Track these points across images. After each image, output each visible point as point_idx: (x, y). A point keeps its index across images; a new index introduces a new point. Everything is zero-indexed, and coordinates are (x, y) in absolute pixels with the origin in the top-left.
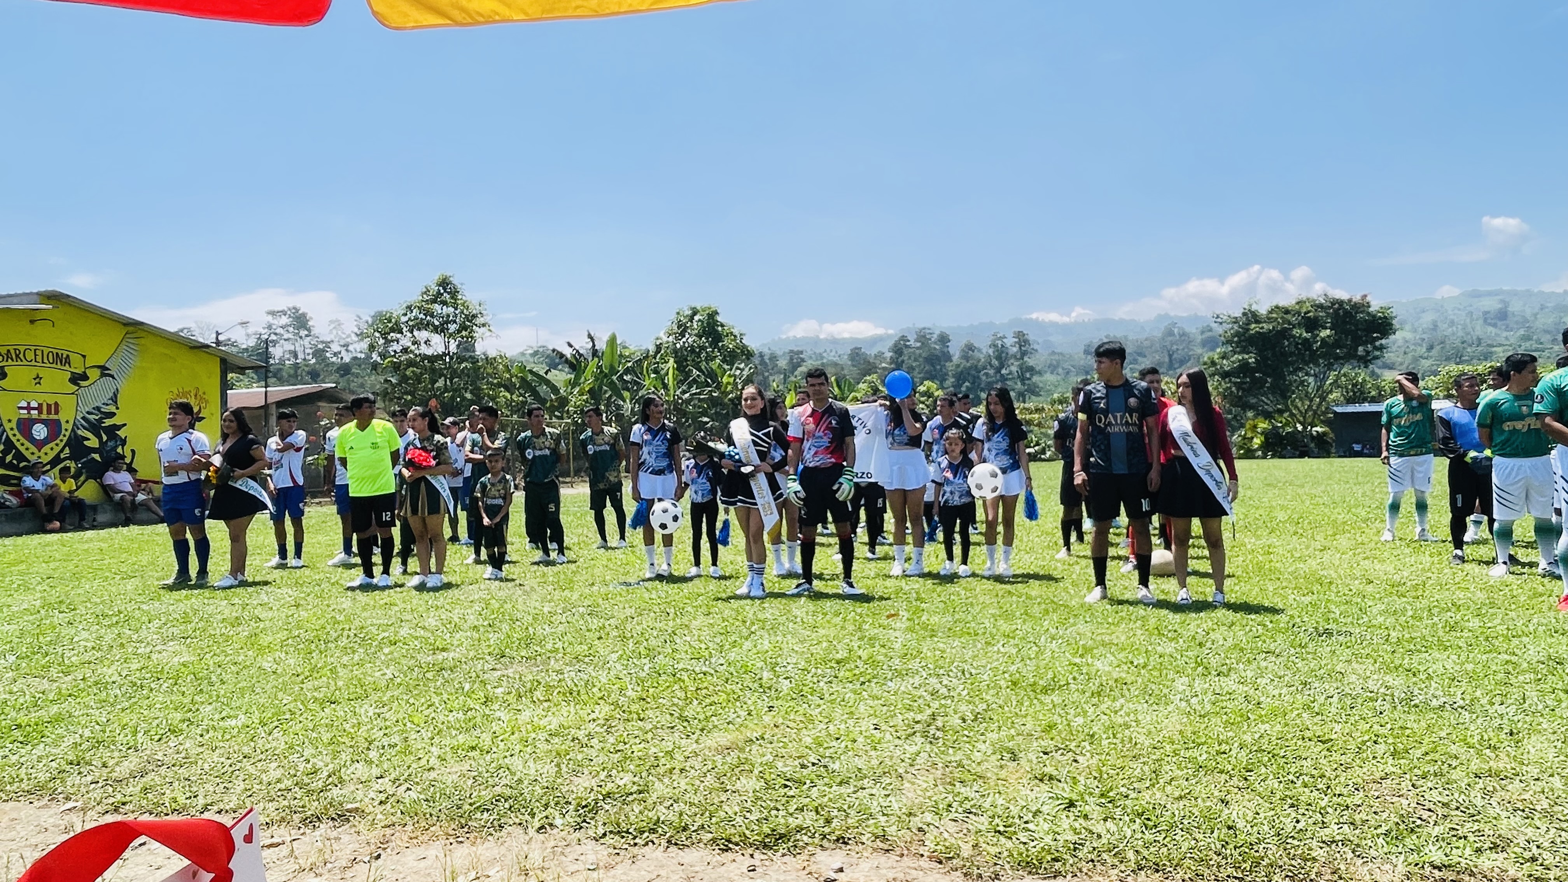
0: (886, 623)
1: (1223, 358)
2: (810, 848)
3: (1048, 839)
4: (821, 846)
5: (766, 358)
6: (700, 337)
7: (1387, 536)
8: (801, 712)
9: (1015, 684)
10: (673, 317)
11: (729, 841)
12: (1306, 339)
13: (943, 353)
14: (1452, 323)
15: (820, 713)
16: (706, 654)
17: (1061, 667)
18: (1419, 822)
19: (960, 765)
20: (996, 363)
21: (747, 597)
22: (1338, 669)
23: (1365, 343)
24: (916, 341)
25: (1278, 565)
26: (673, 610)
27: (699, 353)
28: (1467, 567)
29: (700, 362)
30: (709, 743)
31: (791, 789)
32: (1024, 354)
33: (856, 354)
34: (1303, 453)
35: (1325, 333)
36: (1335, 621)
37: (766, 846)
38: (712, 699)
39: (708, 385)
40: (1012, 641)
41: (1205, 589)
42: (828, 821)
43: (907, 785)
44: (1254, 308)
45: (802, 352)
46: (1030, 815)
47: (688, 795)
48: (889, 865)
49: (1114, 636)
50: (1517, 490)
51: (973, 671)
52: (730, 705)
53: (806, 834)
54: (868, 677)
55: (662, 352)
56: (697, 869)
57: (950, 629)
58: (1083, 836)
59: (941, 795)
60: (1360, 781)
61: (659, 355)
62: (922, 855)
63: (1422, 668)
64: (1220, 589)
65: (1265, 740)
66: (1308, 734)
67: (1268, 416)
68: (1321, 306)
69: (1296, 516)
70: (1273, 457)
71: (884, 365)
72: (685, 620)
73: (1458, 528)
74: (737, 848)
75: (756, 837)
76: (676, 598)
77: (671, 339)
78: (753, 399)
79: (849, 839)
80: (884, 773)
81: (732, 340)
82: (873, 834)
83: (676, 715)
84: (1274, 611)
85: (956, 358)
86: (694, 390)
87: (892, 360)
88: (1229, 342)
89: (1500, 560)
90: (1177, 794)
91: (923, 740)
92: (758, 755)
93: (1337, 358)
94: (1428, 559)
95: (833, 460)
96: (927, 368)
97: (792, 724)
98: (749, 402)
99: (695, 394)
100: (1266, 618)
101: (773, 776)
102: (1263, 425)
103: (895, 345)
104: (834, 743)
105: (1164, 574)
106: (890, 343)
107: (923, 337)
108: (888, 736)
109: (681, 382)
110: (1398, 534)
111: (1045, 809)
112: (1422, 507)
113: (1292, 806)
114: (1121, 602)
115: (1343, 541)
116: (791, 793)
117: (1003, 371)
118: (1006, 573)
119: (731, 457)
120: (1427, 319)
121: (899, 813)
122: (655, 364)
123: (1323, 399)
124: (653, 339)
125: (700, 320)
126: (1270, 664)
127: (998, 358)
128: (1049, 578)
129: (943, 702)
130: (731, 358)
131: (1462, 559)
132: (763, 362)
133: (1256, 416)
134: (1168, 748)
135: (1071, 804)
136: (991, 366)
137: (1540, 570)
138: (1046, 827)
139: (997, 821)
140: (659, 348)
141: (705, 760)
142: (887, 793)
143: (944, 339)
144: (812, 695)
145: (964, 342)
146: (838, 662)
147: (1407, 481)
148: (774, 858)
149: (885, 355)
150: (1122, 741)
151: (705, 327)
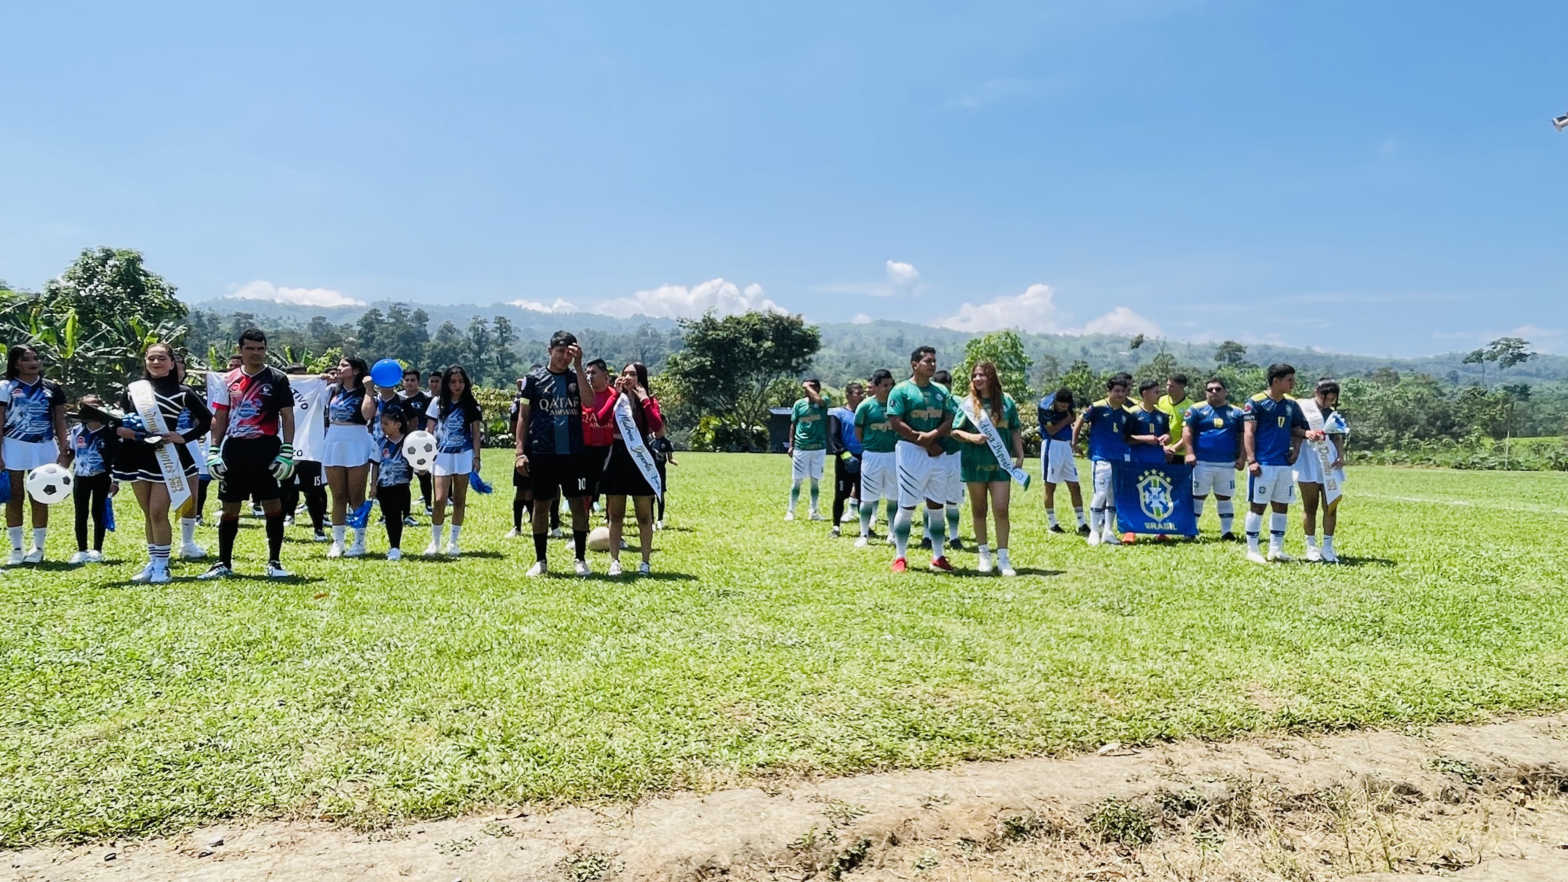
0: (312, 603)
1: (685, 359)
2: (186, 828)
3: (445, 786)
4: (200, 824)
5: (205, 320)
6: (115, 286)
7: (789, 517)
8: (195, 696)
9: (439, 652)
10: (78, 257)
11: (85, 833)
12: (752, 348)
13: (420, 332)
14: (865, 346)
15: (218, 695)
16: (81, 645)
17: (489, 635)
18: (755, 733)
19: (368, 730)
20: (475, 347)
21: (147, 582)
22: (726, 621)
23: (797, 356)
24: (390, 316)
25: (700, 540)
26: (42, 600)
27: (111, 307)
28: (841, 539)
29: (112, 316)
30: (70, 735)
31: (170, 771)
32: (504, 340)
33: (318, 324)
34: (746, 449)
35: (768, 344)
36: (734, 585)
37: (131, 832)
38: (82, 690)
39: (121, 344)
40: (446, 615)
41: (634, 562)
42: (211, 799)
43: (307, 754)
44: (712, 316)
45: (251, 317)
46: (432, 768)
47: (35, 793)
48: (277, 831)
49: (545, 605)
50: (877, 478)
51: (399, 644)
52: (104, 695)
53: (182, 815)
54: (282, 656)
55: (59, 299)
56: (37, 868)
57: (382, 606)
58: (478, 780)
59: (341, 761)
60: (719, 706)
61: (53, 303)
62: (313, 817)
63: (787, 617)
64: (646, 560)
65: (653, 682)
66: (689, 673)
67: (719, 414)
68: (765, 321)
69: (724, 500)
70: (721, 451)
71: (351, 339)
72: (57, 610)
73: (838, 510)
74: (94, 839)
75: (120, 825)
76: (49, 586)
77: (72, 284)
78: (161, 358)
79: (234, 813)
80: (283, 745)
81: (158, 294)
82: (262, 805)
83: (29, 710)
84: (688, 578)
85: (433, 339)
86: (101, 348)
87: (361, 335)
88: (690, 345)
89: (862, 534)
90: (570, 733)
91: (332, 711)
92: (131, 743)
93: (777, 367)
94: (815, 534)
95: (261, 432)
96: (401, 346)
97: (180, 709)
98: (156, 361)
99: (103, 353)
100: (679, 584)
101: (150, 761)
102: (715, 422)
103: (366, 319)
104: (230, 723)
105: (600, 548)
106: (361, 316)
107: (397, 313)
108: (294, 710)
109: (85, 338)
110: (798, 515)
111: (447, 761)
112: (815, 492)
113: (664, 732)
114: (558, 576)
115: (756, 521)
116: (171, 776)
117: (483, 356)
118: (454, 552)
119: (130, 425)
120: (848, 341)
121: (293, 781)
122: (46, 312)
123: (763, 401)
124: (45, 281)
125: (115, 266)
126: (676, 621)
127: (478, 342)
128: (497, 555)
129: (361, 675)
130: (156, 314)
131: (838, 534)
132: (200, 324)
133: (710, 413)
134: (570, 695)
135: (474, 752)
136: (471, 350)
137: (888, 542)
138: (445, 776)
139: (397, 776)
140: (54, 294)
141: (63, 754)
142: (282, 764)
143: (421, 317)
144: (212, 678)
145: (443, 322)
146: (249, 644)
147: (807, 471)
148: (141, 843)
149: (353, 328)
150: (531, 693)
151: (121, 275)
